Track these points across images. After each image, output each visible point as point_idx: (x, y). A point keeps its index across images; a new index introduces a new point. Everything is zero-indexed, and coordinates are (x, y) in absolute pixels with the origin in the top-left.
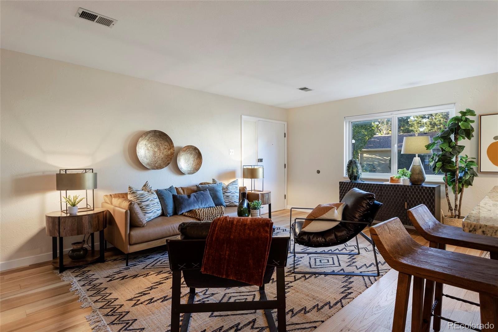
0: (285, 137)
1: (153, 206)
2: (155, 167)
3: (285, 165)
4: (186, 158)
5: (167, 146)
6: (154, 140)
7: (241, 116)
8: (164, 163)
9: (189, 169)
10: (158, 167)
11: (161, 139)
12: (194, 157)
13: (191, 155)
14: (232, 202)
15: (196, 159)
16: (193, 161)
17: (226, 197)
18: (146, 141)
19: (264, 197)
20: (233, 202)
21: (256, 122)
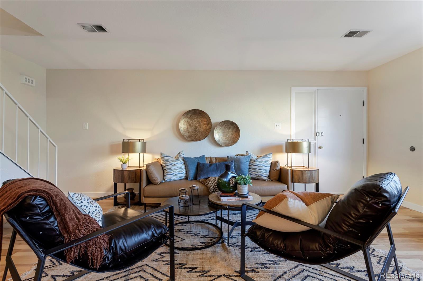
0: (364, 105)
1: (174, 170)
2: (195, 140)
3: (364, 140)
4: (225, 132)
5: (206, 122)
6: (195, 117)
7: (291, 87)
8: (203, 136)
9: (227, 142)
10: (198, 139)
11: (201, 117)
12: (233, 131)
13: (230, 129)
14: (258, 175)
15: (234, 133)
16: (232, 135)
17: (252, 170)
18: (188, 118)
19: (304, 174)
20: (260, 175)
21: (313, 92)
